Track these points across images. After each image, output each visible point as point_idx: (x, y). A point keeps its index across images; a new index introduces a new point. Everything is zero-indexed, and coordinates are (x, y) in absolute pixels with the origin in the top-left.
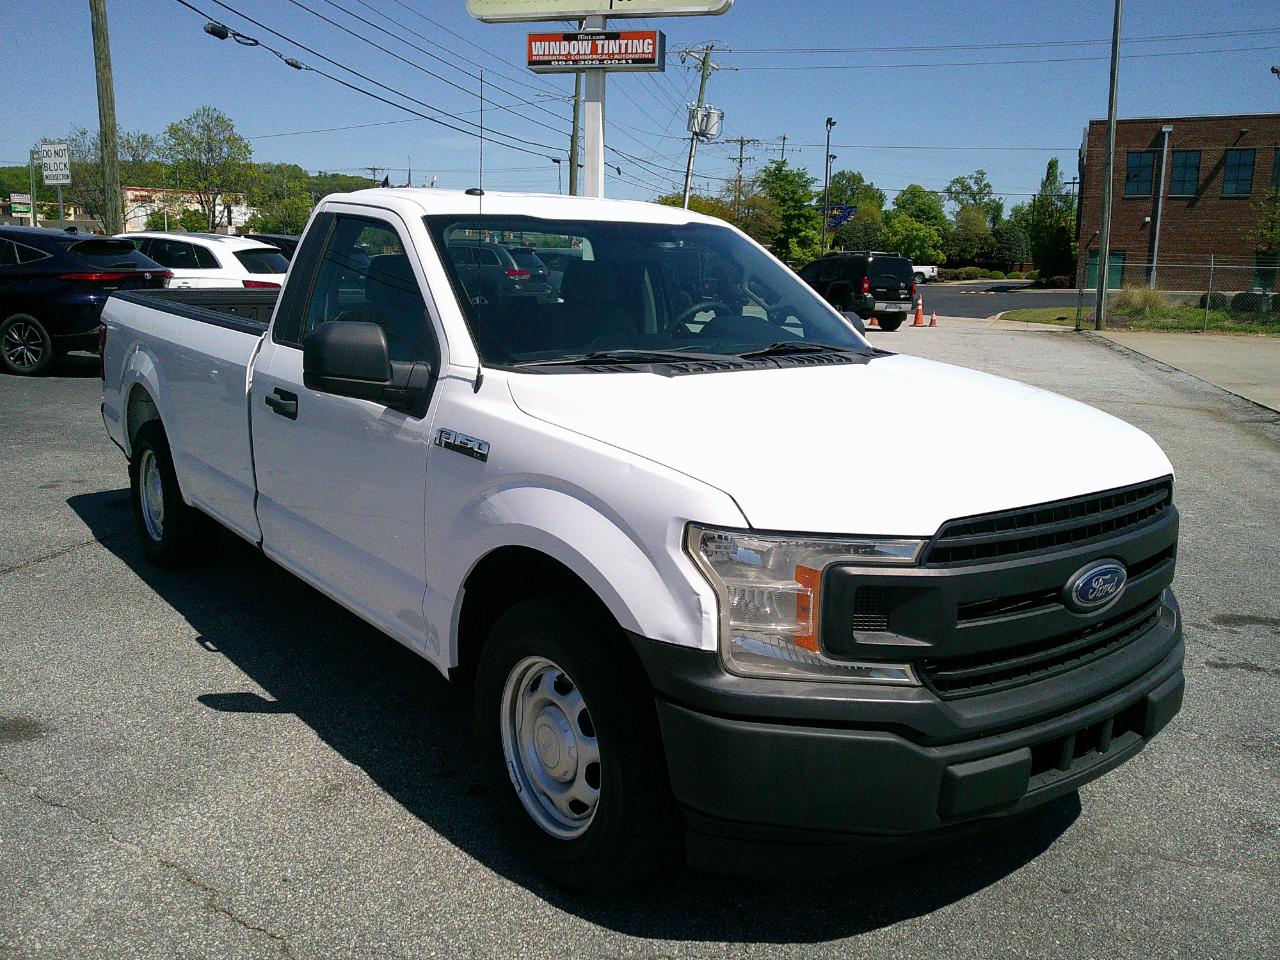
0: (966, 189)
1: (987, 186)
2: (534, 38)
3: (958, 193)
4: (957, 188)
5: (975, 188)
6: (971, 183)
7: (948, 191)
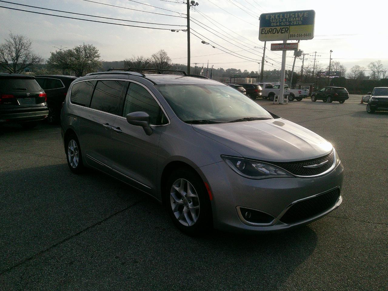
0: (374, 66)
1: (381, 65)
2: (272, 45)
3: (372, 67)
4: (371, 65)
5: (377, 66)
6: (376, 64)
7: (369, 66)
